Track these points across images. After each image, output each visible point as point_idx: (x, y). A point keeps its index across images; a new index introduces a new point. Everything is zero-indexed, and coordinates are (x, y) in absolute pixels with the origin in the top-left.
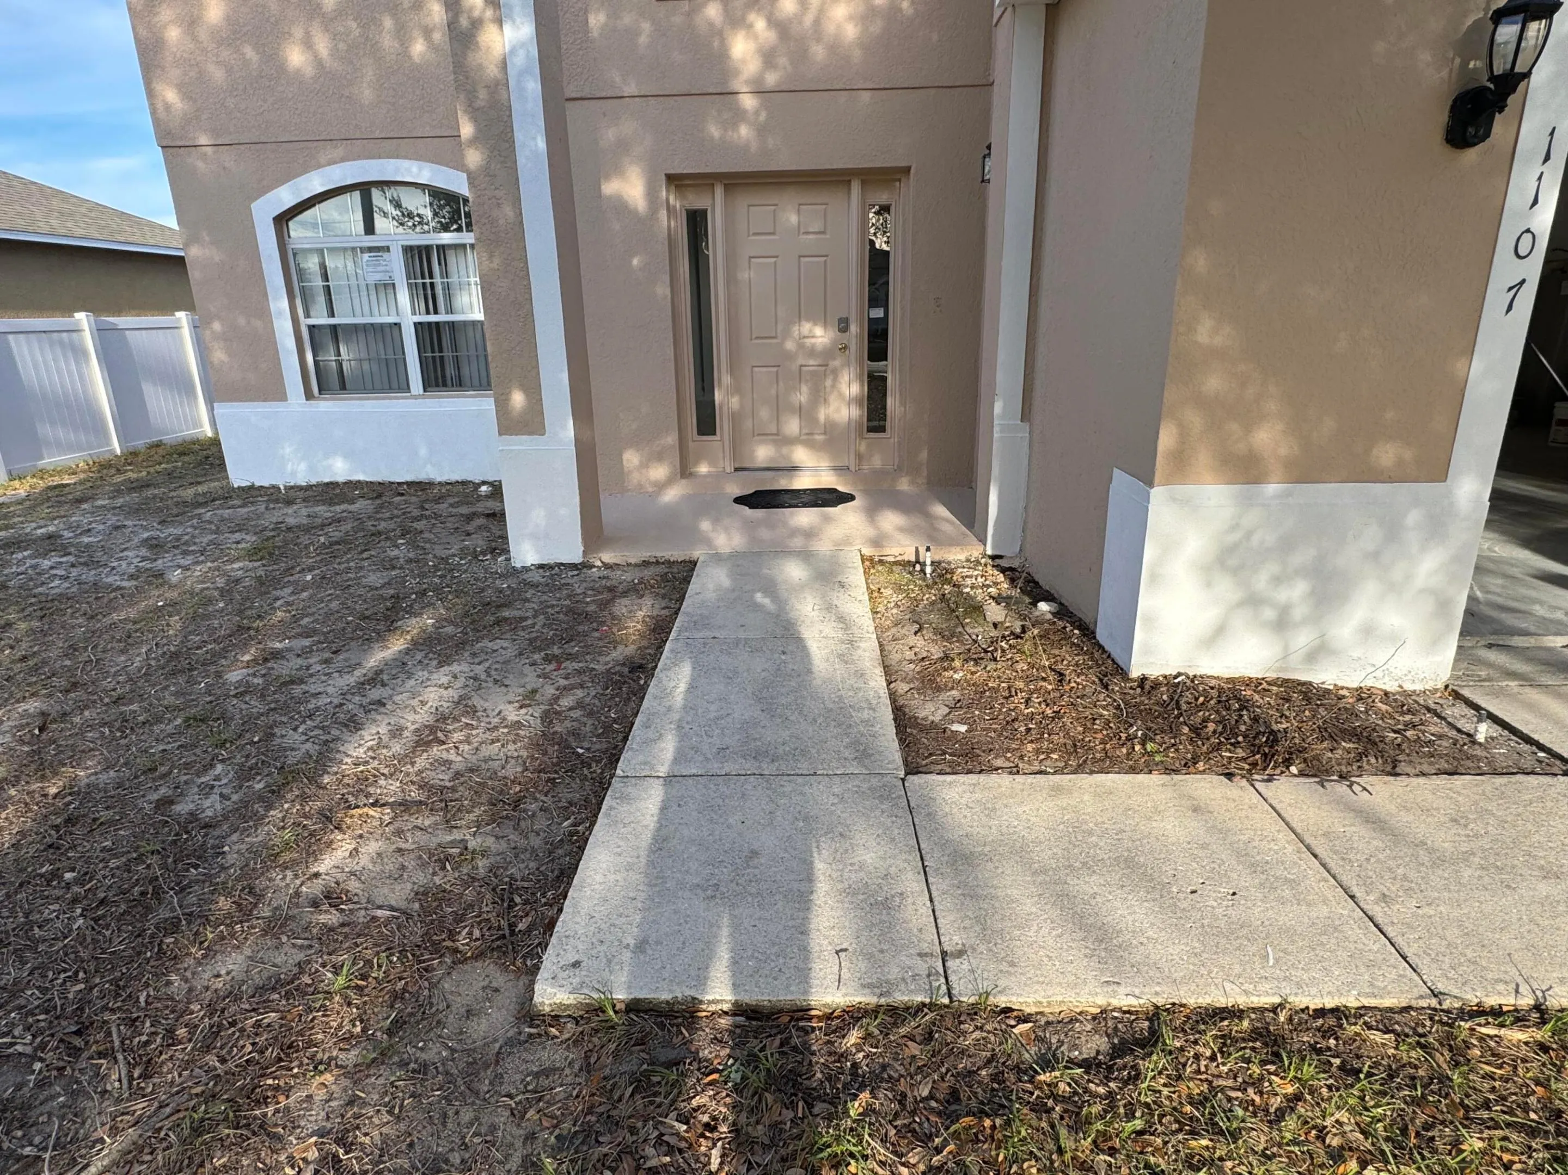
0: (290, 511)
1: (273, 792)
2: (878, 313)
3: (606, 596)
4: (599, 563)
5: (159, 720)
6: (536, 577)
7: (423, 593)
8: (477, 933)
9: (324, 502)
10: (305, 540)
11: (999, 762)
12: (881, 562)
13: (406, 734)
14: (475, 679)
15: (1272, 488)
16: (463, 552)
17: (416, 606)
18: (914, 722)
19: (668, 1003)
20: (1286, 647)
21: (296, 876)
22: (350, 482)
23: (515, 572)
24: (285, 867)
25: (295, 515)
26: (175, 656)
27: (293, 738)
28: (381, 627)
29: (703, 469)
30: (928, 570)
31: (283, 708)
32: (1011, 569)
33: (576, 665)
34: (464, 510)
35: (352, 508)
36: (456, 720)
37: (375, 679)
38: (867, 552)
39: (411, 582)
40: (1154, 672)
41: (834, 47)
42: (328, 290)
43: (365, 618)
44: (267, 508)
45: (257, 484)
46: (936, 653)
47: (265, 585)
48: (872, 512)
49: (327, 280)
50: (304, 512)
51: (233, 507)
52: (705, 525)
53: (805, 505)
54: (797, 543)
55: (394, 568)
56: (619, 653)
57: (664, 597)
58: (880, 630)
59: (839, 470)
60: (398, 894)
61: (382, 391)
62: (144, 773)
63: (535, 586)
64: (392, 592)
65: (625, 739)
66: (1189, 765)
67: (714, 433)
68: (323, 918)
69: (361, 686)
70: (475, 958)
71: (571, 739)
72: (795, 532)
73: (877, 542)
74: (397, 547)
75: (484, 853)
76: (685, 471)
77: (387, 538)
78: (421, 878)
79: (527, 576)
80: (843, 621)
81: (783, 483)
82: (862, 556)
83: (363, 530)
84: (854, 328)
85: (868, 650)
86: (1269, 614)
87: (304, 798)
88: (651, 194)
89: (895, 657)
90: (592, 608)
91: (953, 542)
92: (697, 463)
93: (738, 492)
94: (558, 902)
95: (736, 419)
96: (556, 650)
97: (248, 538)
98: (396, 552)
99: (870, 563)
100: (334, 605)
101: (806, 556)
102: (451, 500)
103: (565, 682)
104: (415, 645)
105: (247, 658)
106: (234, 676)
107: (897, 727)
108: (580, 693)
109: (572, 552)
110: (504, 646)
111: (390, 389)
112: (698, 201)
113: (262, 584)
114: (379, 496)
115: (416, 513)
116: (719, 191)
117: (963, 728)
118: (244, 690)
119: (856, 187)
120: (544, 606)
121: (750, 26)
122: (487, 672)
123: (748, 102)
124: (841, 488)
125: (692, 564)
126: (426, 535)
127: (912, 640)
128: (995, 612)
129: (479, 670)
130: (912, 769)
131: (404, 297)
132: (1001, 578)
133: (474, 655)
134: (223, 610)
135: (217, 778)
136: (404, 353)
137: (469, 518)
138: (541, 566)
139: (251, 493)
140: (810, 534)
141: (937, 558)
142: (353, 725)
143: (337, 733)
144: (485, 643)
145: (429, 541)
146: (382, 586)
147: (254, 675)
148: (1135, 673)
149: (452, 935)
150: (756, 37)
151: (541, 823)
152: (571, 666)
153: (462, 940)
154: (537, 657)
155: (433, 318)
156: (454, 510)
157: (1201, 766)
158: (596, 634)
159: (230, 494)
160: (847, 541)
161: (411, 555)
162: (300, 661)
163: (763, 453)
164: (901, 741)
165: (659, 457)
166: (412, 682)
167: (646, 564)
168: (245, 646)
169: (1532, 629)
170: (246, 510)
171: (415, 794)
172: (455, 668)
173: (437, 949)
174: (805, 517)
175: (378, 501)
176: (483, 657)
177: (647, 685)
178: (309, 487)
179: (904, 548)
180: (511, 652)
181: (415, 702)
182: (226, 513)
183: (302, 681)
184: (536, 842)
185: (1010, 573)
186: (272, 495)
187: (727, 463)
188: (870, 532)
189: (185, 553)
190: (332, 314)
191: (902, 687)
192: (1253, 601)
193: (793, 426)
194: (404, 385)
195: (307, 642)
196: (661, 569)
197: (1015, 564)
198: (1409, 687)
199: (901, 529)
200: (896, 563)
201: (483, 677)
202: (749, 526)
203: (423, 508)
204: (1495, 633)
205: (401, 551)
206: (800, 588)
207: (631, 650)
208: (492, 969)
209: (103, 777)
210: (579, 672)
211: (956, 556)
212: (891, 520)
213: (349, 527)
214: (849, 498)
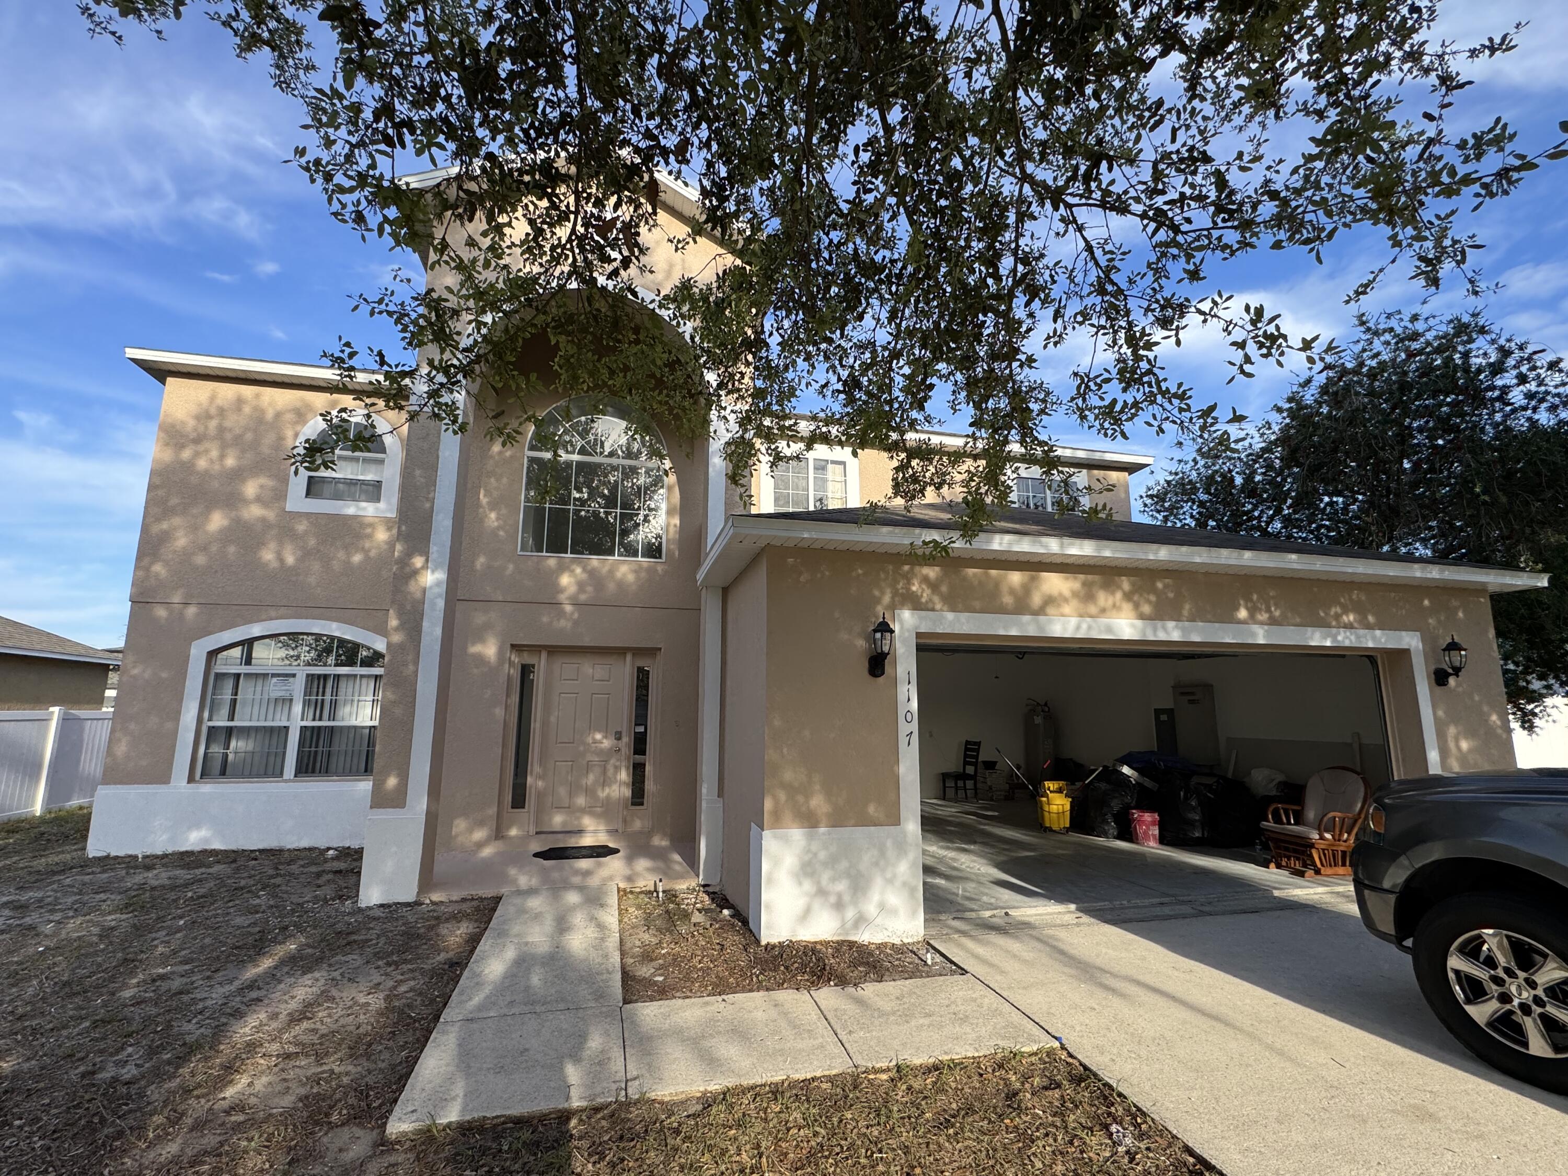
0: (150, 874)
1: (180, 1058)
2: (641, 729)
3: (433, 922)
4: (428, 901)
5: (65, 1027)
6: (378, 913)
7: (286, 928)
8: (344, 1112)
9: (183, 867)
10: (172, 896)
11: (678, 994)
12: (631, 892)
13: (281, 1016)
14: (333, 980)
15: (822, 830)
16: (316, 899)
17: (280, 938)
18: (634, 978)
19: (469, 1122)
20: (843, 919)
21: (209, 1101)
22: (206, 851)
23: (360, 910)
24: (198, 1097)
25: (158, 877)
26: (66, 984)
27: (187, 1027)
28: (252, 952)
29: (513, 832)
30: (661, 895)
31: (178, 1009)
32: (714, 893)
33: (410, 967)
34: (314, 869)
35: (211, 870)
36: (320, 1005)
37: (252, 985)
38: (622, 885)
39: (273, 921)
40: (774, 940)
41: (621, 584)
42: (234, 703)
43: (237, 948)
44: (127, 873)
45: (113, 854)
46: (654, 940)
47: (139, 930)
48: (630, 859)
49: (236, 694)
50: (164, 875)
51: (93, 873)
52: (513, 871)
53: (584, 857)
54: (576, 880)
55: (257, 912)
56: (442, 957)
57: (476, 921)
58: (622, 931)
59: (612, 832)
60: (288, 1101)
61: (258, 776)
62: (64, 1058)
63: (374, 919)
64: (258, 929)
65: (445, 1004)
66: (780, 986)
67: (523, 807)
68: (233, 1119)
69: (241, 990)
70: (343, 1125)
71: (406, 1009)
72: (577, 872)
73: (629, 879)
74: (259, 897)
75: (347, 1074)
76: (499, 834)
77: (249, 892)
78: (303, 1091)
79: (371, 913)
80: (601, 926)
81: (573, 842)
82: (618, 889)
83: (225, 886)
84: (625, 739)
85: (613, 941)
86: (833, 899)
87: (206, 1059)
88: (500, 652)
89: (628, 945)
90: (422, 930)
91: (681, 876)
92: (509, 828)
93: (538, 849)
94: (401, 1090)
95: (540, 795)
96: (395, 958)
97: (113, 897)
98: (257, 901)
99: (623, 893)
100: (207, 941)
101: (581, 889)
102: (302, 863)
103: (401, 977)
104: (282, 963)
105: (134, 981)
106: (127, 994)
107: (623, 981)
108: (412, 983)
109: (408, 894)
110: (355, 959)
111: (266, 774)
112: (528, 659)
113: (138, 929)
114: (234, 861)
115: (271, 872)
116: (544, 655)
117: (661, 979)
118: (138, 1002)
119: (629, 657)
120: (384, 933)
121: (573, 571)
122: (342, 975)
123: (568, 608)
124: (611, 845)
125: (498, 899)
126: (284, 888)
127: (641, 935)
128: (697, 918)
129: (336, 974)
130: (626, 1002)
131: (298, 708)
132: (706, 898)
133: (330, 965)
134: (103, 950)
135: (130, 1055)
136: (285, 747)
137: (319, 875)
138: (382, 906)
139: (106, 862)
140: (587, 873)
141: (668, 888)
142: (238, 1014)
143: (225, 1020)
144: (339, 957)
145: (286, 892)
146: (249, 926)
147: (145, 991)
148: (763, 943)
149: (327, 1115)
150: (575, 576)
151: (386, 1055)
152: (405, 967)
153: (335, 1118)
154: (380, 963)
155: (317, 723)
156: (306, 870)
157: (785, 985)
158: (425, 947)
159: (86, 864)
160: (611, 878)
161: (272, 903)
162: (185, 980)
163: (558, 820)
164: (623, 988)
165: (481, 824)
166: (282, 986)
167: (464, 900)
168: (132, 973)
169: (976, 907)
170: (106, 875)
171: (292, 1049)
172: (317, 974)
173: (317, 1123)
174: (584, 864)
175: (234, 865)
176: (337, 966)
177: (461, 974)
178: (165, 856)
179: (646, 882)
180: (359, 962)
181: (286, 997)
182: (87, 878)
183: (188, 992)
184: (383, 1065)
185: (713, 895)
186: (130, 862)
187: (531, 827)
188: (628, 872)
189: (52, 911)
190: (231, 717)
191: (630, 961)
192: (821, 892)
193: (581, 801)
194: (278, 771)
195: (187, 967)
196: (475, 903)
197: (717, 890)
198: (906, 941)
199: (648, 869)
200: (641, 892)
201: (339, 978)
202: (544, 872)
203: (277, 869)
204: (958, 911)
205: (263, 900)
206: (574, 908)
207: (451, 954)
208: (355, 1129)
209: (26, 1066)
210: (412, 971)
211: (681, 886)
212: (642, 864)
213: (212, 884)
214: (616, 851)
